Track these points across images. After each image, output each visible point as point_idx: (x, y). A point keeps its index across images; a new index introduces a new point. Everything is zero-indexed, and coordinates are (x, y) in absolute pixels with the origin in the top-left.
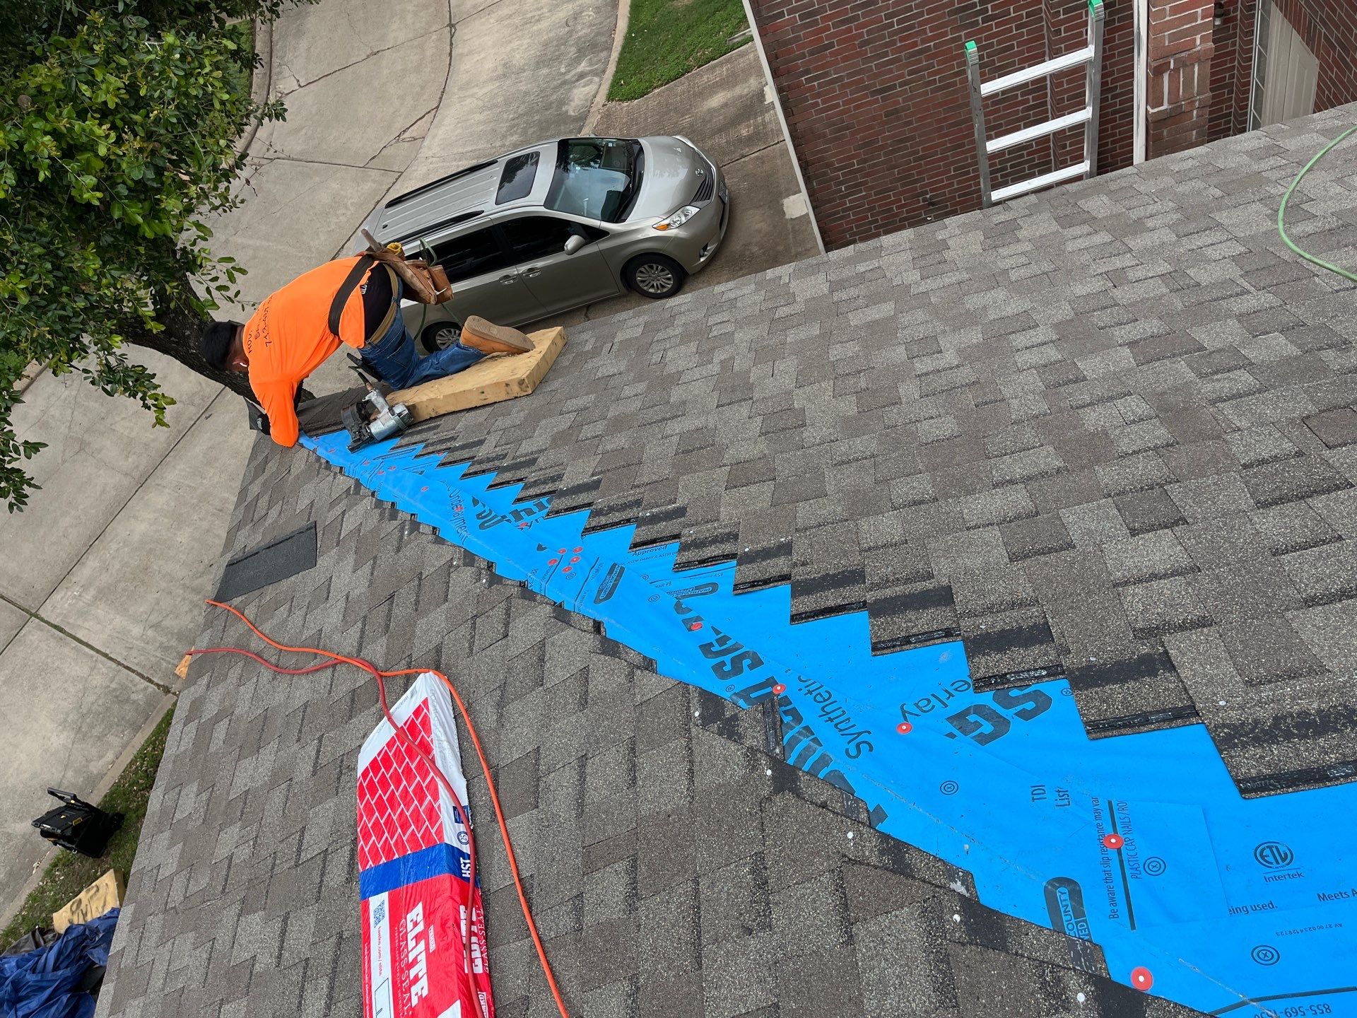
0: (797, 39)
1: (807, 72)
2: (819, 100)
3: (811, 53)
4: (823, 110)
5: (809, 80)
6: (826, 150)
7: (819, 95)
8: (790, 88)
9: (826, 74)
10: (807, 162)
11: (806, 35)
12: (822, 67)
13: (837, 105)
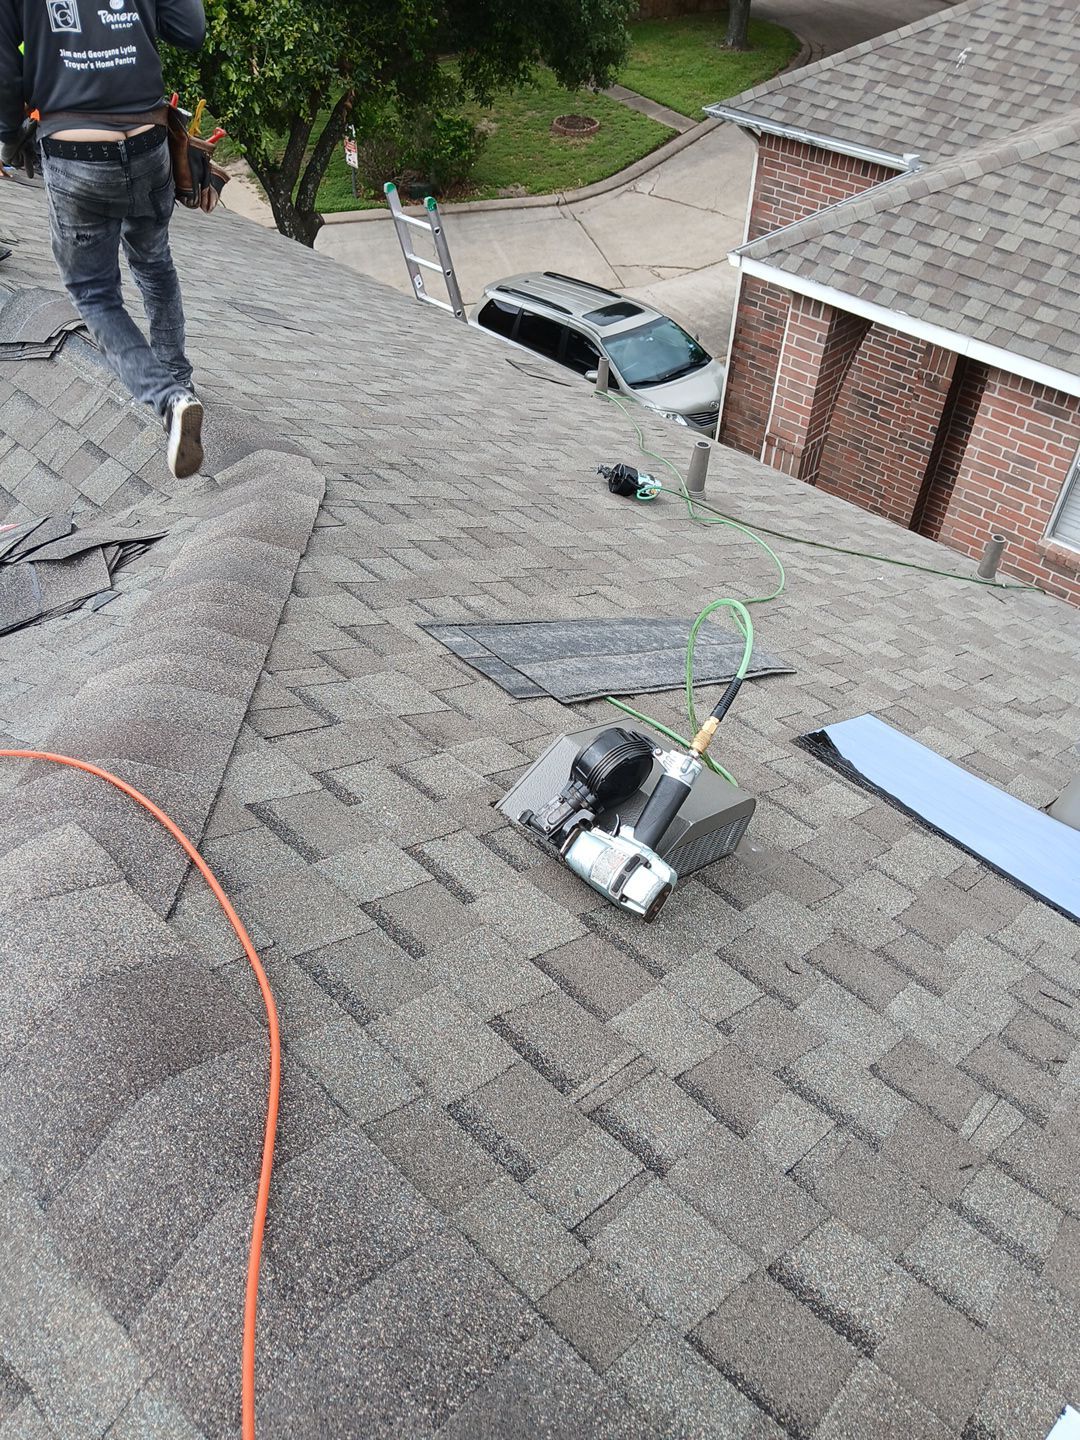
0: (757, 330)
1: (753, 358)
2: (752, 385)
3: (762, 347)
4: (751, 395)
5: (752, 365)
6: (739, 426)
7: (753, 381)
8: (738, 360)
9: (763, 369)
10: (725, 425)
11: (764, 332)
12: (763, 362)
13: (760, 399)
